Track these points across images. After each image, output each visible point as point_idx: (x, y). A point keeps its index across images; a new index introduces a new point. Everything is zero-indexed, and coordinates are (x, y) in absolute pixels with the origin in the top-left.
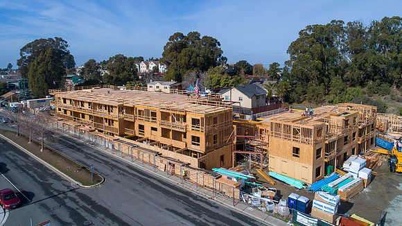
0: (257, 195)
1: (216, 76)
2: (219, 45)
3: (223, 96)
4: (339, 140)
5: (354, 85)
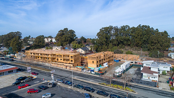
0: (85, 70)
1: (75, 44)
2: (75, 32)
3: (77, 50)
4: (102, 60)
5: (115, 46)
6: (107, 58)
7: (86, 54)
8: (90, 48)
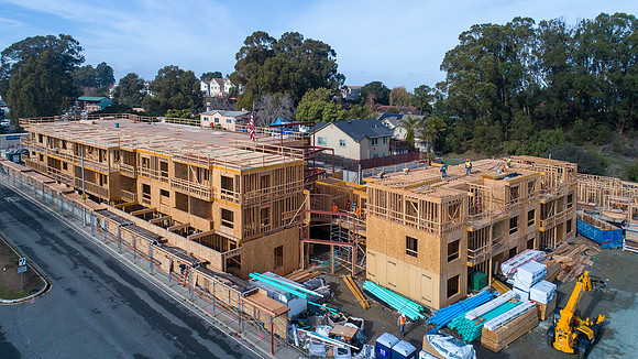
0: (323, 332)
4: (497, 226)
5: (551, 126)
6: (531, 214)
7: (368, 164)
8: (405, 131)
